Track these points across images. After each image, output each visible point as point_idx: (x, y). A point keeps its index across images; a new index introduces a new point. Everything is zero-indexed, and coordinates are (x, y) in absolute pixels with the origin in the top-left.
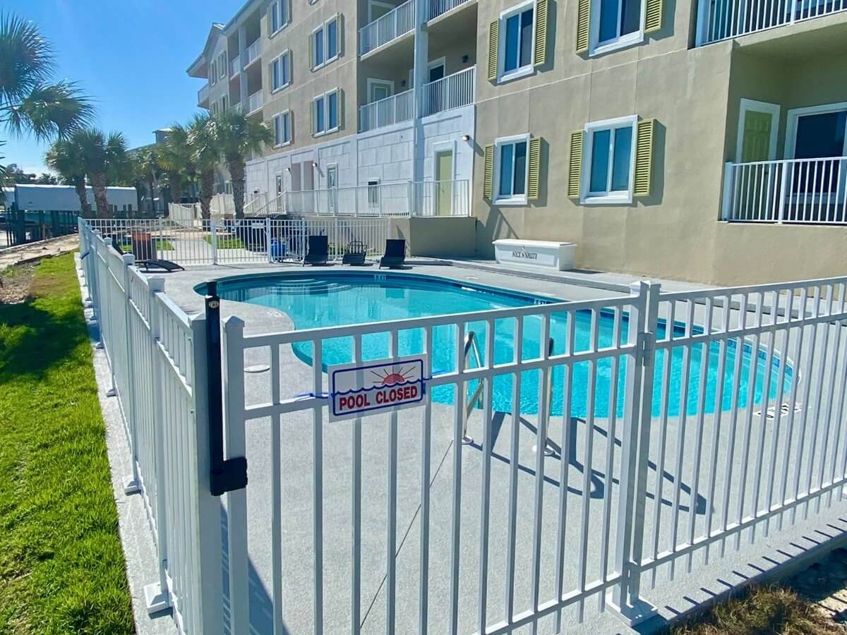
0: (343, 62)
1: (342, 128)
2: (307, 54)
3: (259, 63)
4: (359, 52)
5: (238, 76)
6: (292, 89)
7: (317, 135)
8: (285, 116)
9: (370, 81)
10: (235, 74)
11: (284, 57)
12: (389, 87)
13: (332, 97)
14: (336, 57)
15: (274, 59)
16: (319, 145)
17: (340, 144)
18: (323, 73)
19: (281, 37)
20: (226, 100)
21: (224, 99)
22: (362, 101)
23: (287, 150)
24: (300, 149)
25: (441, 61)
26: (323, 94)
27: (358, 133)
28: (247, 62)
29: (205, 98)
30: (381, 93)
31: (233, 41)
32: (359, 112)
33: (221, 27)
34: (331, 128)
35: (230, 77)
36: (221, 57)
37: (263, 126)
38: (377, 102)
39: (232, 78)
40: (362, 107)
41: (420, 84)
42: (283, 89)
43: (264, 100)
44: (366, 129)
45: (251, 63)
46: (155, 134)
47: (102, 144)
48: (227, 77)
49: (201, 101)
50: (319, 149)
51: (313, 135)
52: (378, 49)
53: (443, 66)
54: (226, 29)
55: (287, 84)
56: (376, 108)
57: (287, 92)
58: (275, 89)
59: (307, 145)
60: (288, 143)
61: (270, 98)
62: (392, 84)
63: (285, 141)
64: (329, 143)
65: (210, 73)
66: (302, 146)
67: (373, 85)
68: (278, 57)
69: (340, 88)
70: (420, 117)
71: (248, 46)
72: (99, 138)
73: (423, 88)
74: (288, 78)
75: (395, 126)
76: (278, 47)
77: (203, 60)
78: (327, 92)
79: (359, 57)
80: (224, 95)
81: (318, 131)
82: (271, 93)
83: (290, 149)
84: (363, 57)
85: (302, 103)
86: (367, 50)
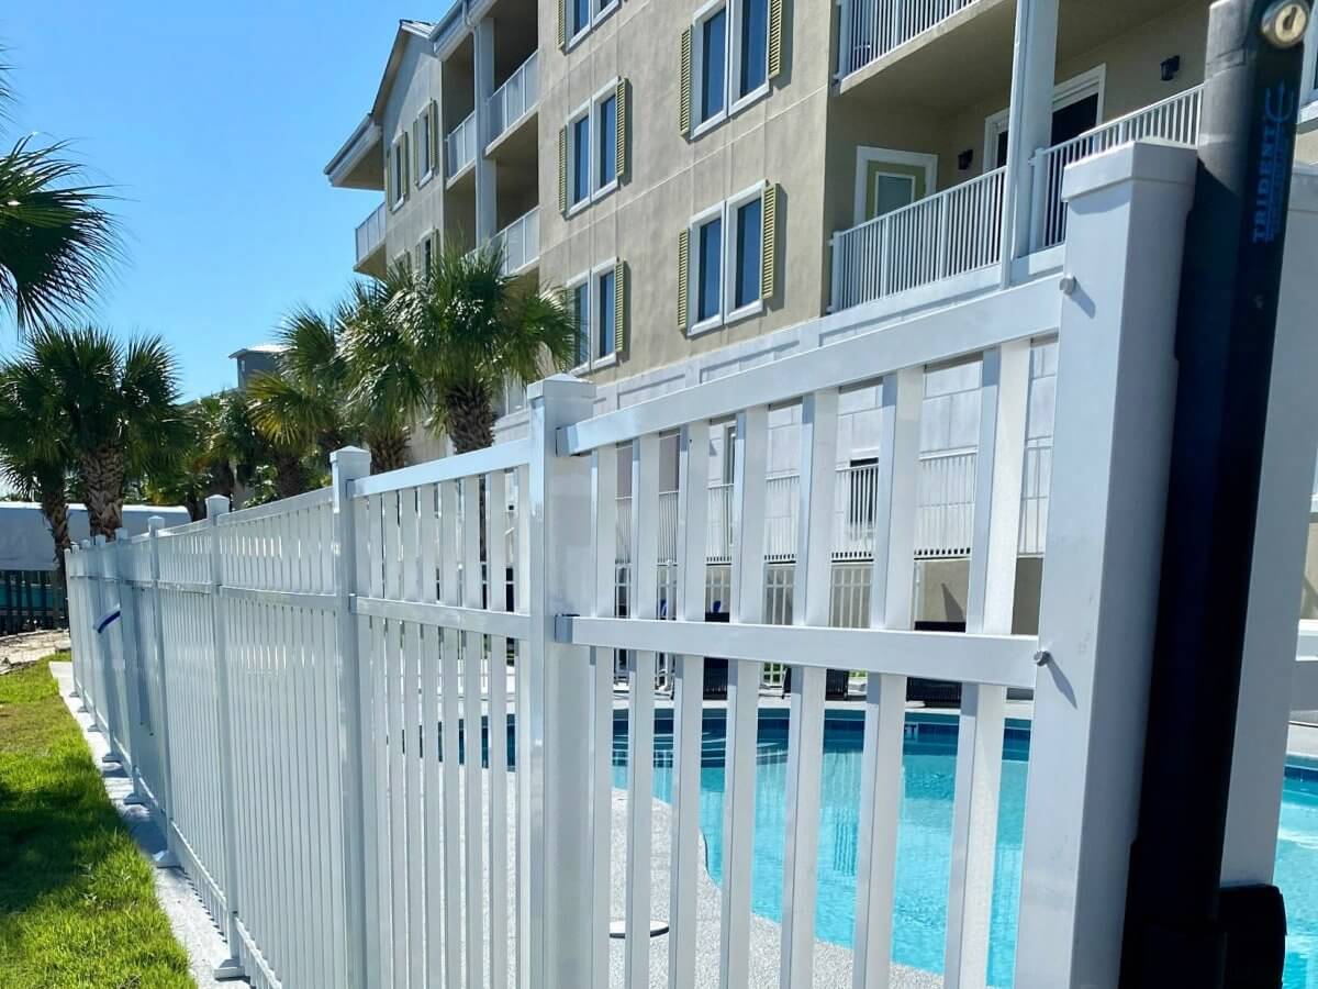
0: (785, 103)
1: (776, 302)
2: (675, 86)
3: (530, 131)
4: (834, 66)
5: (470, 175)
6: (629, 197)
7: (698, 328)
8: (604, 280)
9: (864, 154)
10: (463, 169)
11: (605, 106)
12: (920, 172)
13: (747, 213)
14: (763, 89)
15: (575, 113)
16: (702, 358)
17: (767, 352)
18: (725, 140)
19: (594, 46)
20: (433, 246)
21: (428, 244)
22: (838, 216)
23: (608, 380)
24: (647, 374)
25: (1093, 81)
26: (720, 206)
27: (825, 313)
28: (496, 130)
29: (375, 244)
30: (895, 191)
31: (458, 71)
32: (828, 252)
33: (424, 31)
34: (739, 304)
35: (446, 176)
36: (422, 124)
37: (547, 302)
38: (886, 216)
39: (451, 182)
40: (837, 235)
41: (1025, 153)
42: (598, 201)
43: (544, 238)
44: (846, 303)
45: (507, 131)
46: (235, 360)
47: (110, 369)
48: (440, 177)
49: (364, 255)
50: (702, 371)
51: (684, 331)
52: (899, 50)
53: (1095, 97)
54: (437, 37)
55: (613, 184)
56: (883, 233)
57: (611, 206)
58: (577, 200)
59: (669, 360)
60: (611, 358)
61: (560, 231)
62: (929, 162)
63: (603, 354)
64: (733, 350)
65: (390, 174)
66: (653, 364)
67: (873, 166)
68: (588, 105)
69: (773, 184)
70: (1025, 251)
71: (498, 83)
72: (103, 354)
73: (1037, 161)
74: (617, 165)
75: (942, 286)
76: (589, 76)
77: (371, 137)
78: (731, 199)
79: (834, 83)
80: (427, 232)
81: (701, 318)
82: (564, 214)
83: (616, 377)
84: (848, 82)
85: (656, 236)
86: (859, 59)
